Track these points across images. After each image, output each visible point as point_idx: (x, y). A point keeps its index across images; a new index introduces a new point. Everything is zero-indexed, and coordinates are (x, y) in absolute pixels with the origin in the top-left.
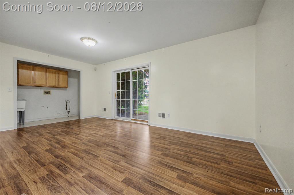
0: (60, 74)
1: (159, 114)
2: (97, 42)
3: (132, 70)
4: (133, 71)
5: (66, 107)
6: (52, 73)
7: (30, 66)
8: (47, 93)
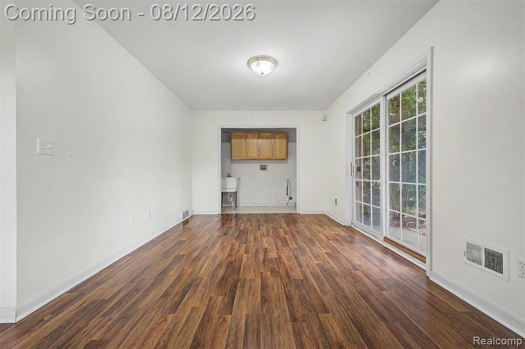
0: (276, 139)
1: (470, 246)
2: (275, 62)
3: (386, 95)
4: (389, 97)
5: (287, 190)
6: (266, 138)
7: (241, 134)
8: (263, 168)
